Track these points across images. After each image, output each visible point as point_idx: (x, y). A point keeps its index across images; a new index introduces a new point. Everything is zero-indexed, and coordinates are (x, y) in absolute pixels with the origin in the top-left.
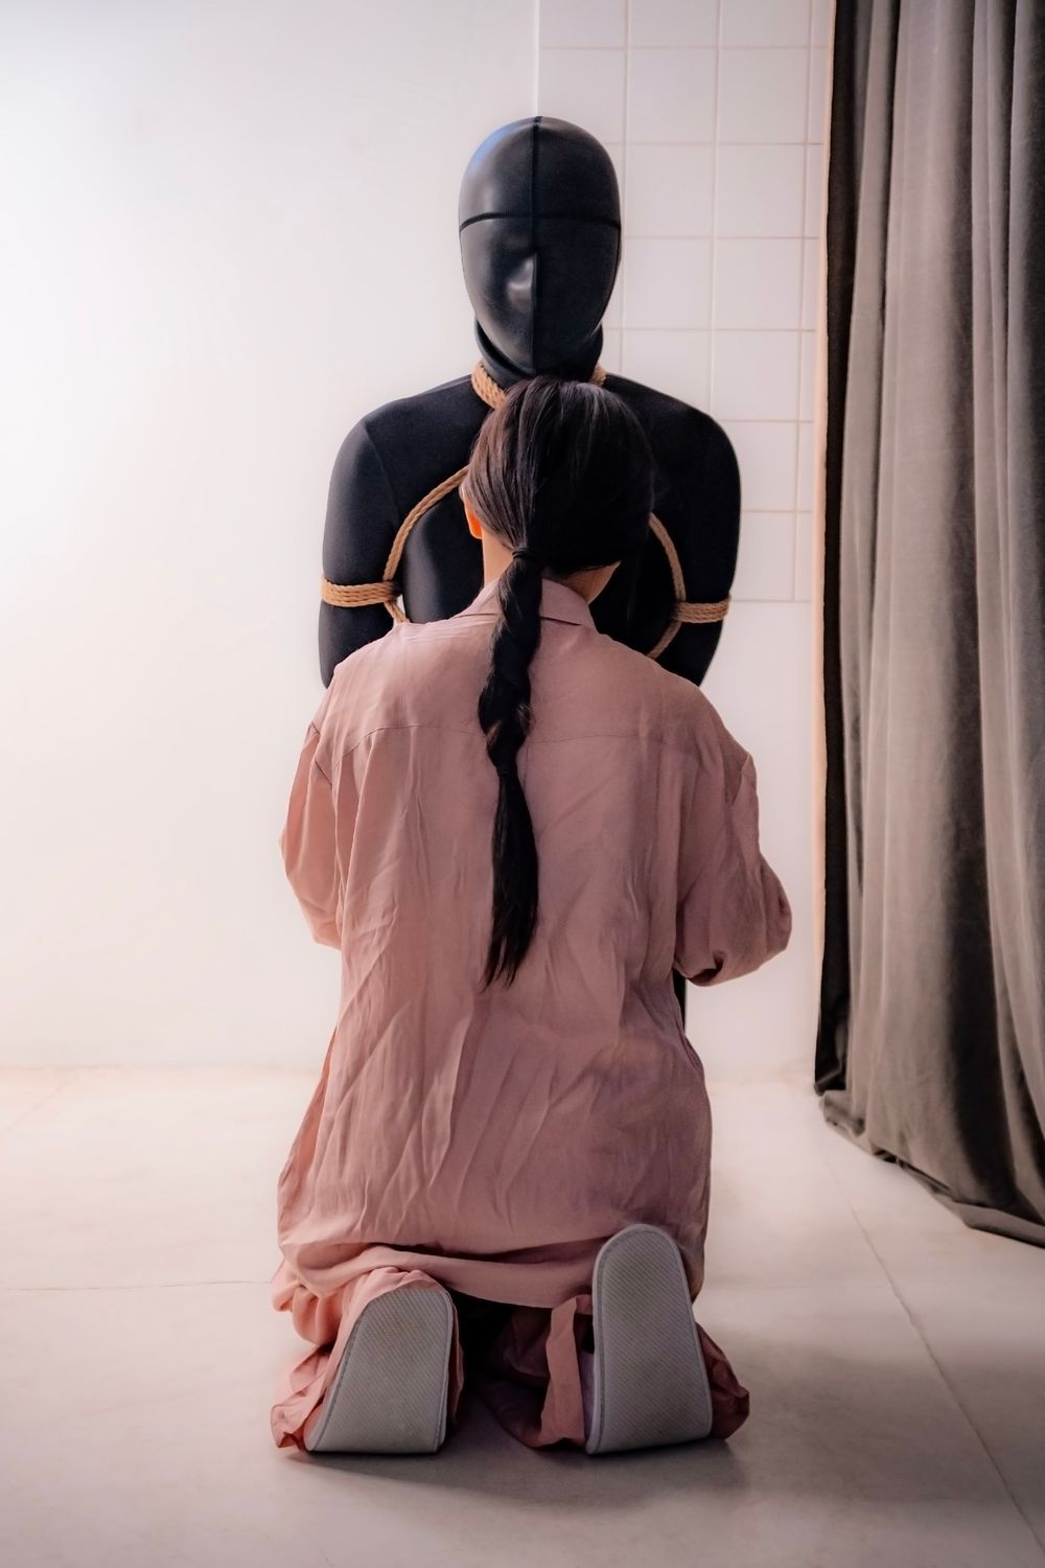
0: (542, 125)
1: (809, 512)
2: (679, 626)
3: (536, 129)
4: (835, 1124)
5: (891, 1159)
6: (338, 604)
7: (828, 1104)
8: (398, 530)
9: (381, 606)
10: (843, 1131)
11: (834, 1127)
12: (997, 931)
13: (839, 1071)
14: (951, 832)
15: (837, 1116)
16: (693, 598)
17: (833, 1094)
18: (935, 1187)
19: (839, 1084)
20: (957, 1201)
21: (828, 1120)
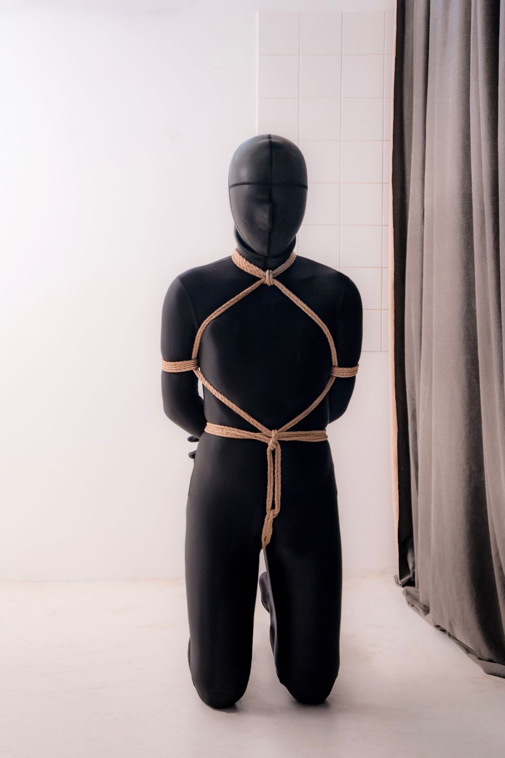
0: (273, 140)
1: (388, 309)
2: (335, 378)
3: (271, 142)
4: (413, 606)
5: (444, 631)
6: (171, 371)
7: (408, 594)
8: (198, 330)
9: (192, 372)
10: (417, 610)
11: (413, 608)
12: (493, 524)
13: (411, 575)
14: (468, 472)
15: (413, 600)
16: (341, 365)
17: (410, 589)
18: (468, 650)
19: (411, 583)
20: (480, 659)
21: (409, 603)
